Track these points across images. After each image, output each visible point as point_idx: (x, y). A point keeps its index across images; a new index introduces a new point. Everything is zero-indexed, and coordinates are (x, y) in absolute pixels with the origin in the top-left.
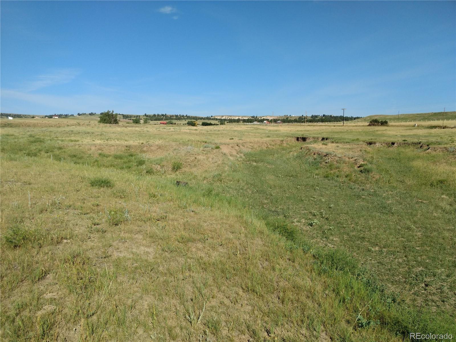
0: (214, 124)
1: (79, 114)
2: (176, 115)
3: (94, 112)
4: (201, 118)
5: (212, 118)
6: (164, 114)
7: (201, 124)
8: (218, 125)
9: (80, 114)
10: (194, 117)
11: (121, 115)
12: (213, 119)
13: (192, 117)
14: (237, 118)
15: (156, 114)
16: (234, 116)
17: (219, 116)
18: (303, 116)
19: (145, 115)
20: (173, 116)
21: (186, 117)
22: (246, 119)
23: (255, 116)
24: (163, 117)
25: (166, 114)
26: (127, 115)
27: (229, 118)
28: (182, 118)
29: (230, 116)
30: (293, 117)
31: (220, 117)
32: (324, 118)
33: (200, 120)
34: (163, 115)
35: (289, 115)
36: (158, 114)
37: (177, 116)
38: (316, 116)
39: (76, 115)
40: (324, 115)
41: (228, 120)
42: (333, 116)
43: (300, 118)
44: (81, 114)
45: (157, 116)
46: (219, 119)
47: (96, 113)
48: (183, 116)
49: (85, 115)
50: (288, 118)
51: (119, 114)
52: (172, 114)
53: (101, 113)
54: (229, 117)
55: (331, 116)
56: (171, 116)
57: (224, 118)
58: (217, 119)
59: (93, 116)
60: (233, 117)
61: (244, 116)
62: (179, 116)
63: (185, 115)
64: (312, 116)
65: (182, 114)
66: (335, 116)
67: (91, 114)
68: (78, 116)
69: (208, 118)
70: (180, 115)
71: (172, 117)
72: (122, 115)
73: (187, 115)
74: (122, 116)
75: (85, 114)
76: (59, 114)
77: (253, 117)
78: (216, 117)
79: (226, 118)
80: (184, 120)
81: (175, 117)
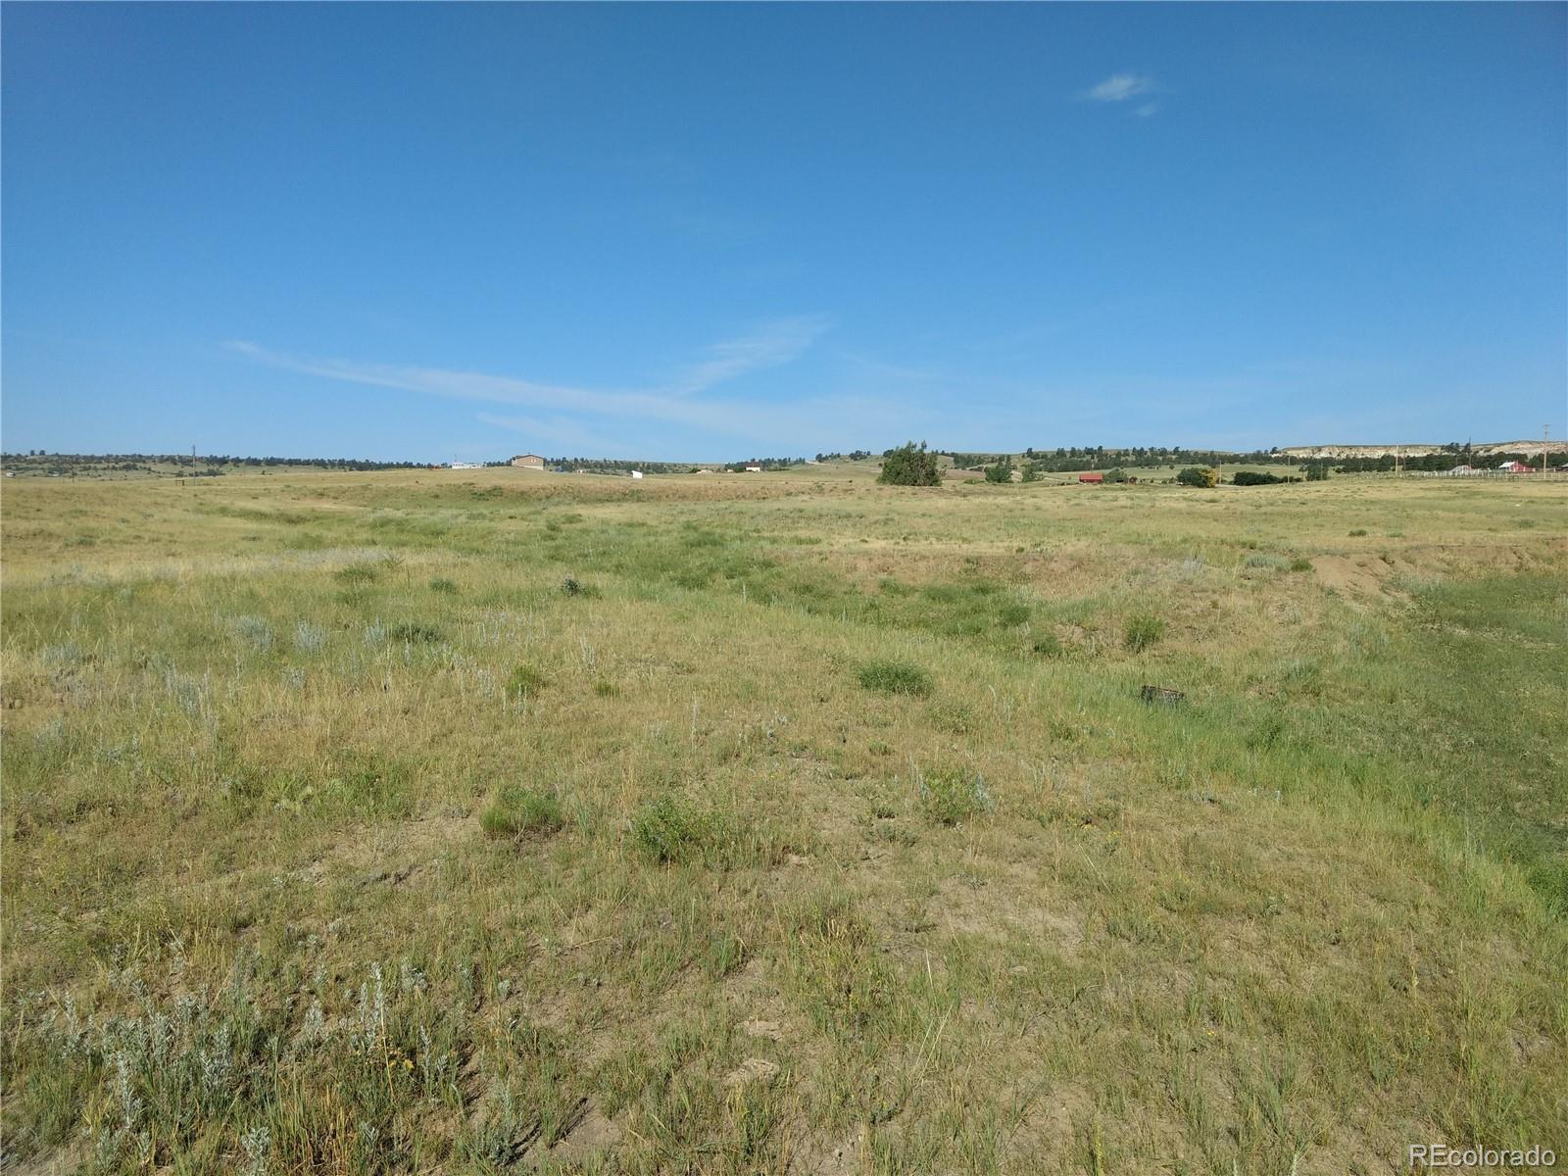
0: (1285, 480)
1: (820, 458)
2: (1138, 448)
3: (864, 450)
4: (1233, 459)
5: (1273, 456)
6: (1096, 448)
7: (1232, 479)
8: (1298, 480)
9: (824, 456)
10: (1205, 454)
11: (947, 455)
12: (1277, 461)
13: (1196, 453)
14: (1379, 454)
15: (1068, 449)
16: (1365, 447)
17: (1304, 448)
20: (1126, 452)
21: (1174, 457)
22: (1417, 455)
23: (1463, 443)
24: (1089, 457)
25: (1100, 448)
26: (969, 456)
27: (1343, 456)
28: (1160, 458)
29: (1350, 448)
31: (1307, 450)
33: (1227, 465)
34: (1089, 451)
36: (1073, 449)
37: (1141, 452)
39: (810, 459)
41: (1340, 462)
44: (826, 458)
45: (1068, 455)
46: (1304, 461)
47: (872, 454)
48: (1163, 452)
49: (838, 459)
51: (943, 453)
52: (1122, 447)
53: (885, 453)
54: (1347, 452)
56: (1119, 454)
57: (1324, 454)
58: (1294, 461)
59: (862, 462)
60: (1362, 449)
61: (1410, 446)
62: (1149, 454)
63: (1171, 449)
65: (1158, 447)
67: (856, 456)
68: (817, 463)
69: (1259, 458)
70: (1152, 449)
71: (1123, 458)
72: (953, 455)
73: (1177, 448)
74: (952, 459)
75: (839, 455)
76: (763, 459)
77: (1451, 448)
78: (1291, 453)
79: (1334, 456)
80: (1165, 468)
81: (1132, 458)
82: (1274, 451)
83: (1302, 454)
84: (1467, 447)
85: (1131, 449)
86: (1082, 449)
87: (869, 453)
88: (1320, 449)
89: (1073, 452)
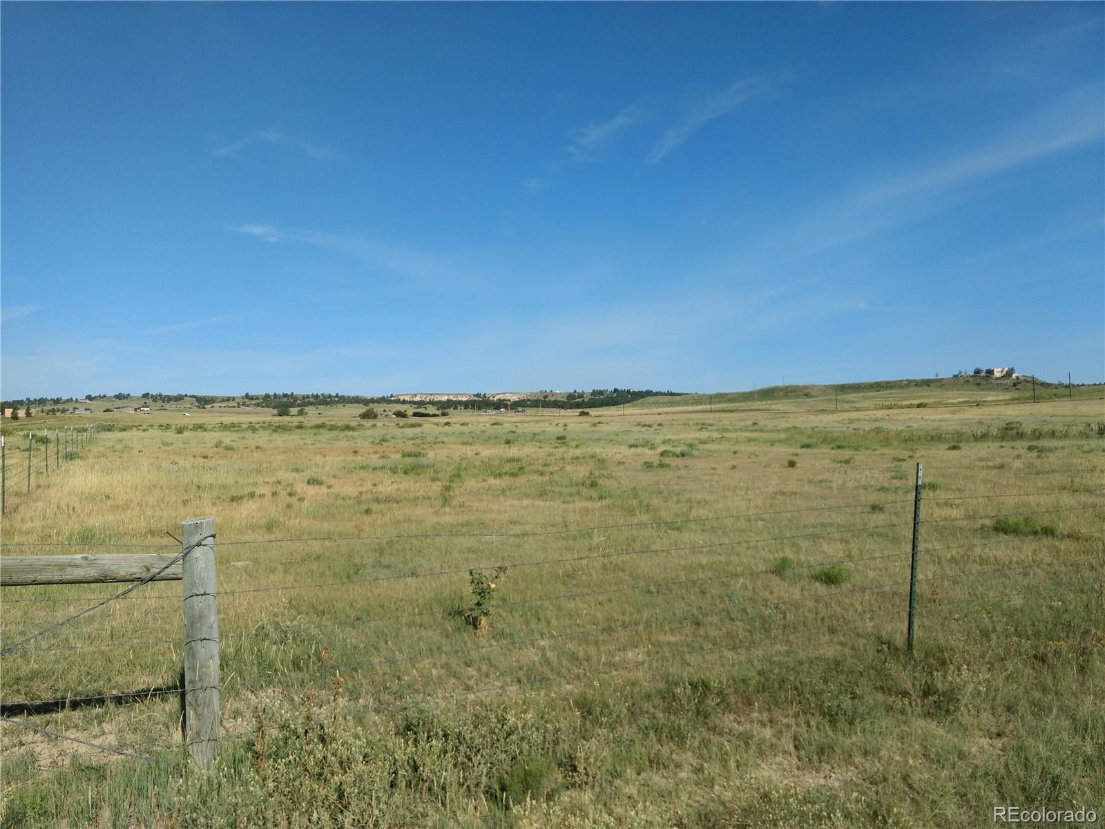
1: (89, 398)
2: (315, 394)
3: (125, 392)
5: (391, 399)
6: (289, 393)
9: (93, 396)
11: (190, 397)
12: (394, 402)
13: (349, 397)
14: (445, 398)
15: (272, 394)
18: (575, 391)
19: (247, 394)
20: (308, 397)
21: (337, 399)
22: (464, 400)
23: (483, 393)
24: (285, 399)
25: (292, 393)
26: (204, 397)
27: (427, 399)
28: (328, 400)
29: (431, 395)
30: (558, 394)
31: (409, 395)
32: (616, 395)
34: (285, 396)
35: (549, 391)
36: (275, 394)
37: (317, 397)
38: (601, 393)
40: (616, 390)
41: (425, 403)
42: (634, 392)
43: (571, 396)
44: (95, 398)
45: (272, 398)
46: (407, 402)
47: (132, 395)
48: (330, 396)
49: (105, 399)
50: (545, 397)
51: (186, 395)
52: (306, 393)
54: (429, 397)
55: (629, 392)
56: (304, 397)
57: (417, 398)
58: (402, 402)
59: (126, 401)
60: (437, 396)
61: (459, 394)
62: (321, 397)
63: (334, 394)
64: (594, 393)
65: (326, 393)
66: (637, 390)
67: (119, 397)
68: (88, 401)
69: (382, 400)
70: (323, 395)
71: (306, 400)
72: (194, 396)
73: (337, 394)
75: (105, 396)
77: (478, 395)
78: (402, 398)
79: (423, 399)
80: (340, 406)
81: (312, 400)
82: (392, 396)
83: (407, 398)
84: (485, 395)
85: (310, 394)
87: (129, 395)
88: (416, 395)
89: (275, 396)
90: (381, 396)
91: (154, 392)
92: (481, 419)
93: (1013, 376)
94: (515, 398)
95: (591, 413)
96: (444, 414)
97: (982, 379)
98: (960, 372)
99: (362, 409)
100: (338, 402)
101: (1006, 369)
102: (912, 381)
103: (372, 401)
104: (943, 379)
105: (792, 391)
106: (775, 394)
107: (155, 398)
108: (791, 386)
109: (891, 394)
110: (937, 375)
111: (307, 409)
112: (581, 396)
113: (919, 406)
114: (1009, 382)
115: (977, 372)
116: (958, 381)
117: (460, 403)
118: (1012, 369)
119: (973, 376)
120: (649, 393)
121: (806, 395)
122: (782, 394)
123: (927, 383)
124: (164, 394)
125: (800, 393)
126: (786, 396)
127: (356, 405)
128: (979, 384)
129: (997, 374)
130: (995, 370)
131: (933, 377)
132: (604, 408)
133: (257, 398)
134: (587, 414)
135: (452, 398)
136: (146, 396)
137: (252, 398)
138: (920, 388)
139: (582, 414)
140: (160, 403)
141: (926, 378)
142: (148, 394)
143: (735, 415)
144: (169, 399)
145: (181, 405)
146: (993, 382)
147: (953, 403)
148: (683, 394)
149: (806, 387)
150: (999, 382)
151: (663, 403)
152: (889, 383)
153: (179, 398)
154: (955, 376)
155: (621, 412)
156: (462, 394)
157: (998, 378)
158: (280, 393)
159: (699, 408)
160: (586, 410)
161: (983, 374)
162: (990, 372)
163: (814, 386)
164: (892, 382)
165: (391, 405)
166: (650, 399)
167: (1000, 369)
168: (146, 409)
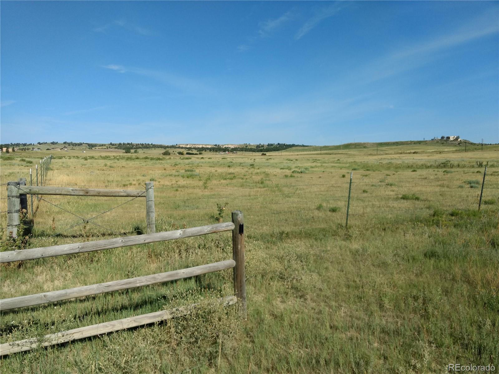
1: (39, 143)
2: (142, 143)
3: (56, 141)
6: (130, 143)
9: (41, 143)
11: (85, 144)
12: (178, 148)
13: (157, 145)
14: (201, 146)
15: (122, 143)
18: (260, 144)
19: (111, 143)
20: (139, 144)
21: (152, 146)
23: (218, 144)
24: (128, 146)
26: (92, 144)
29: (194, 145)
30: (252, 145)
32: (278, 146)
34: (128, 144)
35: (248, 144)
37: (143, 145)
38: (272, 145)
39: (36, 143)
40: (278, 144)
42: (287, 145)
43: (258, 146)
44: (42, 143)
45: (122, 145)
46: (185, 148)
48: (149, 145)
50: (246, 147)
51: (83, 143)
52: (138, 143)
55: (284, 145)
56: (137, 145)
57: (189, 146)
58: (182, 148)
59: (56, 145)
63: (150, 144)
64: (269, 145)
65: (147, 143)
66: (288, 144)
67: (53, 143)
68: (39, 145)
70: (145, 144)
71: (138, 146)
72: (87, 144)
75: (46, 143)
77: (216, 145)
78: (181, 146)
79: (191, 146)
80: (153, 149)
81: (140, 146)
82: (177, 145)
83: (184, 146)
84: (219, 145)
86: (127, 143)
87: (57, 142)
88: (187, 145)
89: (124, 144)
90: (171, 145)
91: (69, 141)
92: (217, 156)
93: (459, 140)
94: (232, 147)
95: (267, 154)
96: (200, 154)
97: (445, 141)
98: (435, 138)
99: (163, 151)
100: (152, 147)
101: (456, 137)
102: (413, 142)
103: (168, 147)
104: (427, 141)
105: (358, 145)
106: (351, 146)
107: (69, 144)
108: (358, 143)
109: (403, 147)
110: (424, 139)
111: (138, 150)
112: (263, 146)
113: (414, 153)
114: (457, 142)
115: (443, 138)
116: (434, 142)
117: (208, 148)
118: (459, 137)
119: (440, 140)
120: (293, 146)
121: (364, 147)
122: (353, 146)
123: (419, 143)
124: (73, 142)
125: (361, 146)
126: (355, 148)
127: (160, 149)
128: (443, 143)
129: (451, 139)
130: (451, 137)
131: (422, 140)
132: (273, 152)
133: (116, 145)
134: (265, 154)
135: (204, 146)
136: (65, 143)
137: (113, 145)
138: (416, 145)
139: (263, 154)
140: (71, 146)
141: (419, 140)
142: (66, 142)
143: (331, 156)
144: (76, 145)
145: (81, 147)
146: (449, 142)
147: (429, 152)
148: (309, 146)
149: (365, 144)
150: (452, 142)
151: (300, 150)
152: (402, 142)
153: (80, 144)
154: (432, 140)
155: (280, 154)
156: (208, 145)
157: (451, 141)
158: (126, 143)
159: (316, 152)
160: (264, 153)
161: (445, 139)
162: (448, 138)
163: (368, 143)
164: (404, 142)
165: (176, 149)
166: (294, 148)
167: (453, 137)
168: (65, 149)
